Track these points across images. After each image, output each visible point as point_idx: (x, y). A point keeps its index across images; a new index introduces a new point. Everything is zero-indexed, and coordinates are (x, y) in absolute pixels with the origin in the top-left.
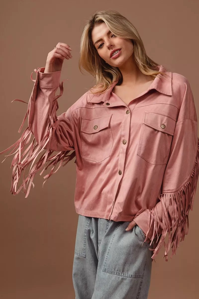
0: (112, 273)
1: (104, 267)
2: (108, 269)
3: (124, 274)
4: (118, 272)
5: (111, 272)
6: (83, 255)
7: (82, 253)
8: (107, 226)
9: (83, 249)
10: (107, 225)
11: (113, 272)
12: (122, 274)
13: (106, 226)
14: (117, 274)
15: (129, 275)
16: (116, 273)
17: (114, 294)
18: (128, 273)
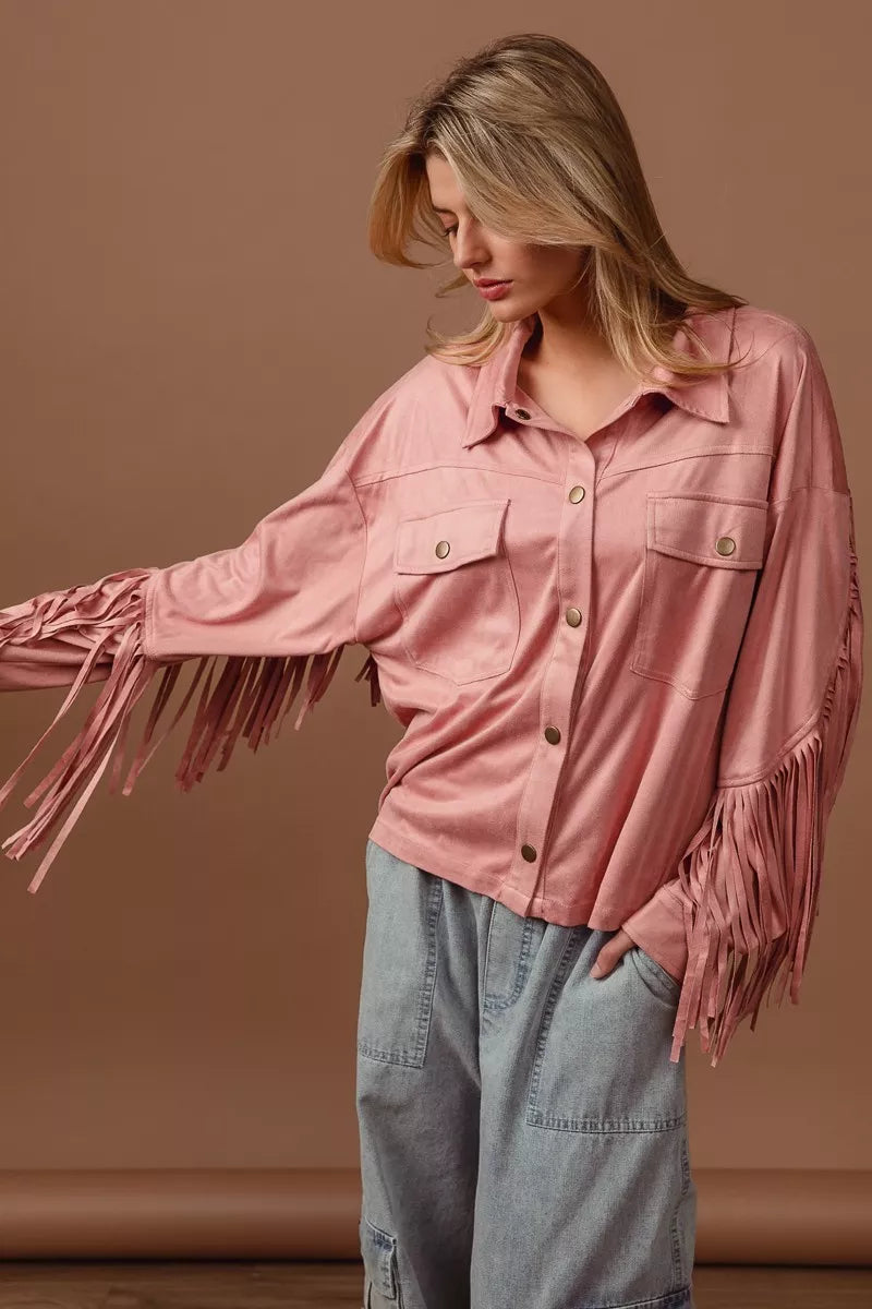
0: (566, 1126)
1: (531, 1107)
2: (548, 1113)
3: (612, 1125)
4: (587, 1120)
5: (562, 1124)
6: (411, 1061)
7: (405, 1052)
8: (526, 946)
9: (416, 1035)
10: (524, 942)
11: (569, 1124)
12: (607, 1126)
13: (519, 944)
14: (585, 1127)
15: (631, 1125)
16: (580, 1126)
17: (585, 1205)
18: (627, 1118)
